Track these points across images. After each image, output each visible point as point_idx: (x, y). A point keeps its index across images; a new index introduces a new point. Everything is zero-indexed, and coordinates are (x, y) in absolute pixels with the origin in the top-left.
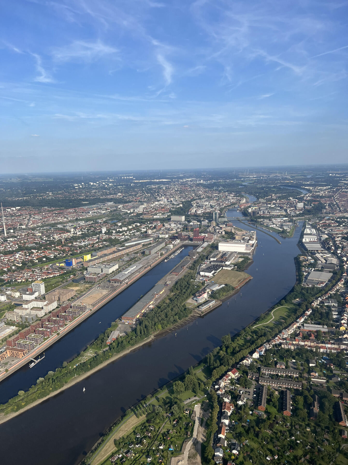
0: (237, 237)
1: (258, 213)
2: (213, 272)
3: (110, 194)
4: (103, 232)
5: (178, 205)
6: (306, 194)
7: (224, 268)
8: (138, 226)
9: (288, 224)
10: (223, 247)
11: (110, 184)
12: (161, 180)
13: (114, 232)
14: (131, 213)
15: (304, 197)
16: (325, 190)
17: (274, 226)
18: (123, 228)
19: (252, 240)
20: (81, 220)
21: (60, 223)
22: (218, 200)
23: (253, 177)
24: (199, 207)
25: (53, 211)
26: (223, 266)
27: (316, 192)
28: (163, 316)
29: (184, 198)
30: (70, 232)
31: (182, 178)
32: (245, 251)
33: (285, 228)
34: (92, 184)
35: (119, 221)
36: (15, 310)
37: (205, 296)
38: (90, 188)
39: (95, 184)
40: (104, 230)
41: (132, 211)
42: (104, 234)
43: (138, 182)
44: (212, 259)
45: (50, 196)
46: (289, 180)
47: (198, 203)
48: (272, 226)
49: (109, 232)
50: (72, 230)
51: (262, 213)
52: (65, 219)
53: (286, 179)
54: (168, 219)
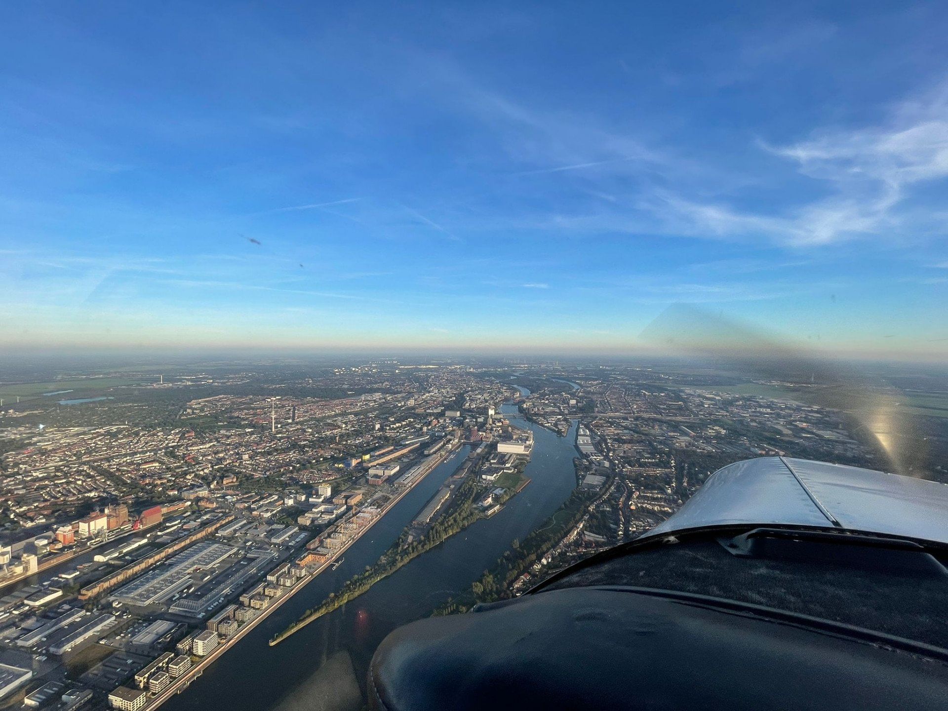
0: (515, 437)
1: (533, 410)
2: (495, 475)
3: (376, 383)
4: (377, 429)
5: (451, 397)
6: (578, 389)
7: (505, 471)
8: (412, 422)
9: (562, 423)
10: (502, 448)
11: (374, 371)
12: (428, 367)
13: (388, 428)
14: (402, 406)
15: (575, 392)
16: (597, 385)
17: (549, 424)
18: (397, 424)
19: (529, 441)
20: (351, 413)
21: (329, 417)
22: (491, 393)
23: (525, 367)
24: (472, 400)
25: (318, 402)
26: (503, 469)
27: (587, 387)
28: (452, 521)
29: (456, 389)
30: (339, 427)
31: (450, 364)
32: (524, 453)
33: (560, 427)
34: (354, 369)
35: (392, 414)
36: (306, 515)
37: (490, 500)
38: (353, 374)
39: (357, 370)
40: (378, 426)
41: (403, 403)
42: (377, 430)
43: (404, 368)
44: (492, 461)
45: (310, 383)
46: (560, 371)
47: (471, 396)
48: (547, 425)
49: (382, 429)
50: (344, 426)
51: (536, 410)
52: (333, 413)
53: (557, 370)
54: (442, 414)
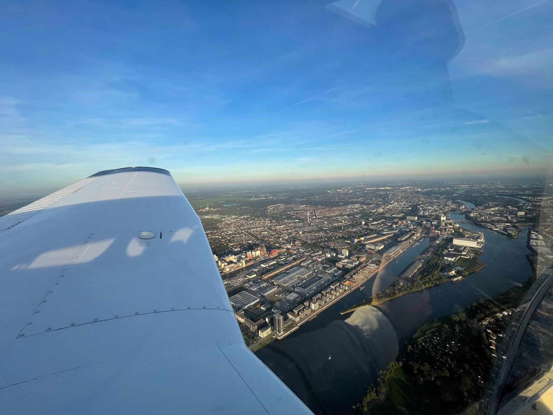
0: (466, 236)
1: (480, 218)
2: (454, 258)
3: (354, 198)
4: (363, 224)
5: (408, 208)
6: (525, 204)
7: (462, 256)
8: (384, 222)
9: (511, 228)
10: (456, 242)
11: (350, 191)
12: (385, 188)
13: (370, 224)
14: (375, 212)
15: (523, 206)
16: (547, 200)
17: (498, 229)
18: (375, 222)
19: (481, 239)
20: (345, 215)
21: (334, 216)
22: (439, 206)
23: (466, 187)
24: (424, 210)
25: (325, 208)
26: (461, 255)
27: (536, 202)
28: (428, 280)
29: (410, 202)
30: (341, 222)
31: (402, 186)
32: (477, 247)
33: (510, 232)
34: (338, 191)
35: (370, 217)
36: (339, 262)
37: (453, 272)
38: (339, 193)
39: (341, 191)
40: (363, 223)
41: (375, 211)
42: (364, 225)
43: (369, 190)
44: (449, 249)
45: (318, 198)
46: (502, 189)
47: (423, 207)
48: (496, 229)
49: (366, 224)
50: (343, 221)
51: (484, 218)
52: (335, 214)
53: (500, 189)
54: (404, 218)
